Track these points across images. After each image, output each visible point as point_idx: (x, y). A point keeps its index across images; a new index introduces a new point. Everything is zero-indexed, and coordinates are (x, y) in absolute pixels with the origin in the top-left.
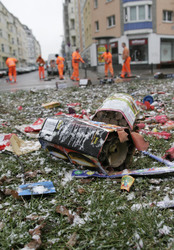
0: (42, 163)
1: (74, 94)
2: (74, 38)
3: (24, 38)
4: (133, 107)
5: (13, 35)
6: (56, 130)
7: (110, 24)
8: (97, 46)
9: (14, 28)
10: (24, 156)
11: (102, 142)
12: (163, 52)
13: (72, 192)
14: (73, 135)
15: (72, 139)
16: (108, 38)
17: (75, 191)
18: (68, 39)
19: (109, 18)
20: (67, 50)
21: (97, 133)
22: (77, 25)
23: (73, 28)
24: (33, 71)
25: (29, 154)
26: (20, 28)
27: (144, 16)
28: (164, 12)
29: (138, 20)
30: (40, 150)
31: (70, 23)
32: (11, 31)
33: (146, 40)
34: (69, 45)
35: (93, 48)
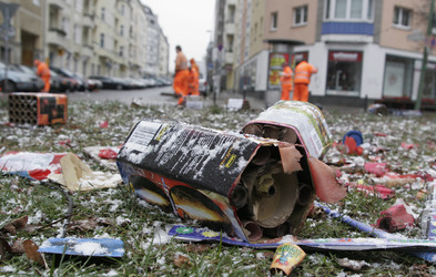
0: (113, 208)
1: (212, 117)
2: (231, 37)
3: (142, 28)
4: (321, 129)
5: (125, 21)
6: (153, 142)
7: (298, 20)
8: (271, 55)
9: (127, 10)
10: (81, 193)
11: (243, 163)
12: (389, 79)
13: (161, 261)
14: (185, 151)
15: (181, 160)
16: (291, 44)
17: (168, 262)
18: (219, 38)
19: (297, 10)
20: (215, 57)
21: (236, 146)
22: (238, 16)
23: (232, 21)
24: (149, 87)
25: (94, 192)
26: (138, 11)
27: (360, 12)
28: (397, 9)
29: (348, 18)
30: (118, 187)
31: (227, 11)
32: (123, 13)
33: (360, 54)
34: (220, 48)
35: (263, 58)
